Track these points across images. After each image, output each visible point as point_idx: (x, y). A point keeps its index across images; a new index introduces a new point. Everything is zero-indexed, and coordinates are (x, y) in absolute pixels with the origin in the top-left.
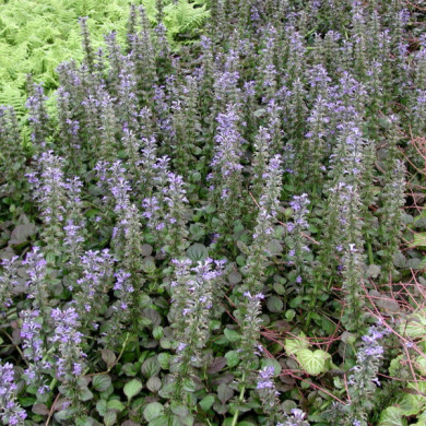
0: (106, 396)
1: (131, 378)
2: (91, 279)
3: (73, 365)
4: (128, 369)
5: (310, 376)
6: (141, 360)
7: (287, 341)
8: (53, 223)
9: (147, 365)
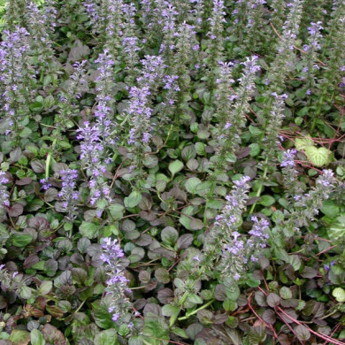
0: (154, 172)
1: (174, 160)
2: (148, 78)
3: (142, 134)
4: (171, 153)
5: (315, 167)
6: (181, 147)
7: (297, 139)
8: (114, 36)
9: (185, 151)
